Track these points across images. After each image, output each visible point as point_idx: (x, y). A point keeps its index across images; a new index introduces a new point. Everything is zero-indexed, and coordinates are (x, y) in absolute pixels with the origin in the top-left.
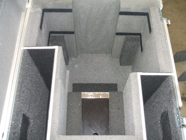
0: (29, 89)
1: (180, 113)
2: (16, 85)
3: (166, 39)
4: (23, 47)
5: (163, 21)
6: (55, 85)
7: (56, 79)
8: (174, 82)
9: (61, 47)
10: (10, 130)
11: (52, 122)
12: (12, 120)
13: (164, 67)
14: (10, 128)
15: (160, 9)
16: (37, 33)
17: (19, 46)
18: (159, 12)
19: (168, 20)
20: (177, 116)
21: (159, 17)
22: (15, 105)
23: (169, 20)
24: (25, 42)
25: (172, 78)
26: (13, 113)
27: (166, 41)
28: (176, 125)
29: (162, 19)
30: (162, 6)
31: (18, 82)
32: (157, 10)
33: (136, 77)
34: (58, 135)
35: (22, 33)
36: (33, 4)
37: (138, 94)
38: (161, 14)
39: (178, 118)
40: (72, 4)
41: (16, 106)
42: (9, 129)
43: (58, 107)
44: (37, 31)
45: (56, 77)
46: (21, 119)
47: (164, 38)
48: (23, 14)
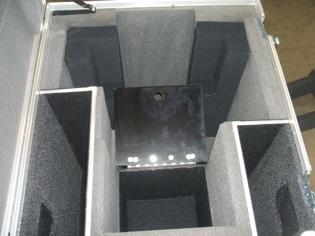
0: (49, 162)
1: (309, 183)
2: (28, 153)
3: (274, 66)
4: (37, 90)
5: (267, 39)
6: (95, 150)
7: (96, 140)
8: (294, 133)
9: (102, 88)
10: (21, 229)
11: (92, 211)
12: (23, 211)
13: (276, 110)
14: (21, 224)
15: (260, 20)
16: (60, 69)
17: (32, 90)
18: (260, 25)
19: (275, 38)
20: (304, 188)
21: (260, 32)
22: (27, 186)
23: (277, 38)
24: (41, 82)
25: (290, 127)
26: (25, 198)
27: (276, 69)
28: (304, 204)
29: (265, 35)
30: (263, 15)
31: (32, 147)
32: (256, 22)
33: (231, 128)
34: (103, 233)
35: (35, 69)
36: (52, 23)
37: (236, 157)
38: (262, 27)
39: (307, 191)
40: (117, 20)
41: (30, 187)
42: (20, 227)
43: (102, 185)
44: (61, 65)
45: (95, 136)
46: (39, 210)
47: (271, 65)
48: (36, 38)
